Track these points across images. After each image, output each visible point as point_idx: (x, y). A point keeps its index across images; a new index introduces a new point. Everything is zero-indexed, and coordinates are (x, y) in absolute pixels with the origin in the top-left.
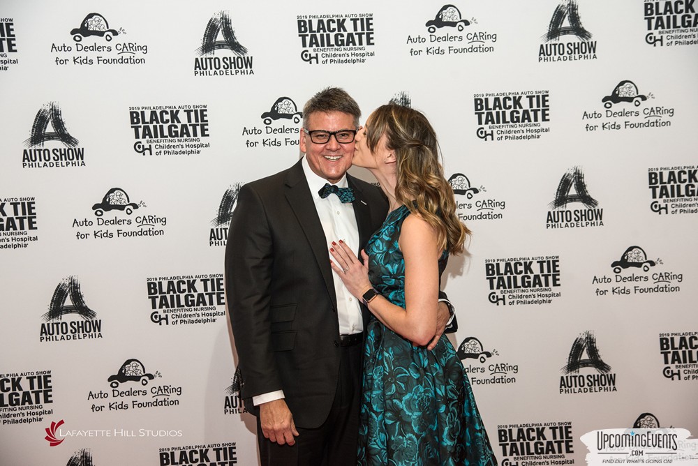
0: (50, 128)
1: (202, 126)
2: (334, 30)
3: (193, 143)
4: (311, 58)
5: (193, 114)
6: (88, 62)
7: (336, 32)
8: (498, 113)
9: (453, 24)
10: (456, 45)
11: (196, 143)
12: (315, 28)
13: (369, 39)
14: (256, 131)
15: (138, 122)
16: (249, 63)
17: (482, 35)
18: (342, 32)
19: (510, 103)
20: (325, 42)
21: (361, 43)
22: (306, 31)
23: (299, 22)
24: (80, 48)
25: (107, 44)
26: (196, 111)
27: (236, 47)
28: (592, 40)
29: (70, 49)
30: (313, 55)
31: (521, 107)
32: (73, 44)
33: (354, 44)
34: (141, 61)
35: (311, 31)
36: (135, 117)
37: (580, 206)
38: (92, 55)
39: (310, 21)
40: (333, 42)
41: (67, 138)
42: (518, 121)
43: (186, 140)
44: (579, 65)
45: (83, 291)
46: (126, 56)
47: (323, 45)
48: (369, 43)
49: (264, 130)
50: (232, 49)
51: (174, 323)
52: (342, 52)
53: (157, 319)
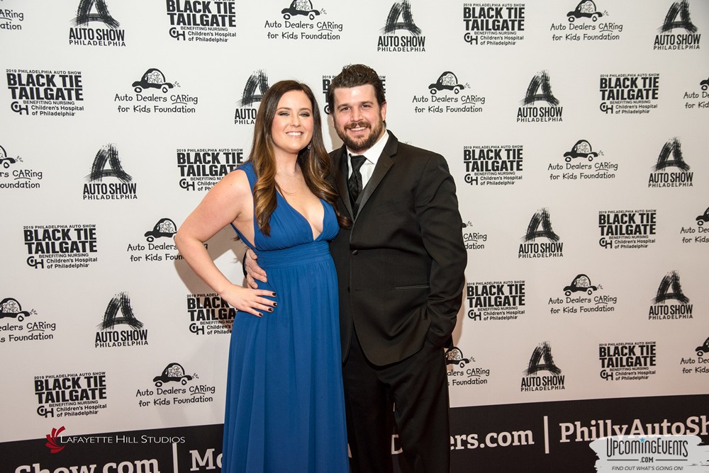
1: (77, 91)
2: (200, 11)
3: (68, 106)
4: (178, 35)
5: (68, 79)
7: (202, 13)
9: (305, 13)
11: (71, 106)
13: (231, 21)
14: (127, 98)
15: (15, 84)
16: (121, 35)
17: (330, 25)
18: (207, 13)
20: (192, 21)
21: (224, 25)
22: (174, 10)
26: (71, 77)
27: (109, 20)
30: (181, 32)
33: (218, 25)
34: (18, 27)
35: (179, 10)
36: (12, 78)
40: (198, 21)
43: (61, 103)
47: (189, 24)
48: (231, 25)
49: (135, 98)
50: (105, 22)
51: (48, 267)
52: (206, 32)
53: (32, 263)
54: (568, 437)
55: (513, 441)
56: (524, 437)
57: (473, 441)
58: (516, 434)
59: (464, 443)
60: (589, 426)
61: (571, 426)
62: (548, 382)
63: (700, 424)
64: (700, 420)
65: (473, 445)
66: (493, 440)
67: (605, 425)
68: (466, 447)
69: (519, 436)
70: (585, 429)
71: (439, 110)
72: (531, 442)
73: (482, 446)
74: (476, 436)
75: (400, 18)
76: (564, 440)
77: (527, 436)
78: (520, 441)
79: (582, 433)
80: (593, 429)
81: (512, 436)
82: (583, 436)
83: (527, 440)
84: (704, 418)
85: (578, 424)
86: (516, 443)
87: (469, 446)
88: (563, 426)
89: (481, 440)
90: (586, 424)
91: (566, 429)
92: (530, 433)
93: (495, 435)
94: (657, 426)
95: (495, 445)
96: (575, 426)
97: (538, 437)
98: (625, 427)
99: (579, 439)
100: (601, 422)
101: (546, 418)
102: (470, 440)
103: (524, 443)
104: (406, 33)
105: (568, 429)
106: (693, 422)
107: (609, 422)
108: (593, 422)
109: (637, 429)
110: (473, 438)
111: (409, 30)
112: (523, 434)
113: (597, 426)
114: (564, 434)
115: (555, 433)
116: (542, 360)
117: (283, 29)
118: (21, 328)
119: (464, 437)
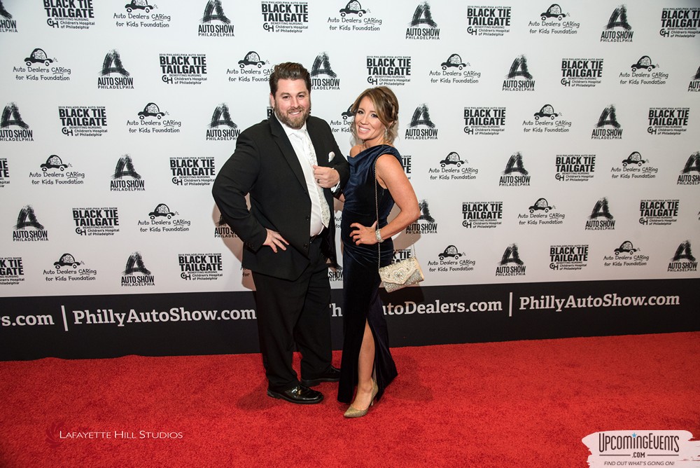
0: (113, 65)
1: (203, 67)
2: (284, 11)
3: (197, 77)
4: (269, 28)
5: (197, 60)
6: (135, 25)
7: (285, 13)
8: (380, 68)
9: (356, 12)
10: (358, 25)
11: (199, 77)
12: (272, 9)
13: (305, 18)
14: (235, 72)
15: (165, 63)
16: (231, 29)
17: (373, 20)
18: (289, 13)
19: (388, 63)
20: (278, 18)
21: (300, 21)
22: (266, 11)
23: (263, 5)
24: (130, 16)
25: (147, 14)
26: (199, 58)
27: (224, 19)
28: (437, 28)
29: (124, 17)
30: (271, 26)
31: (394, 66)
32: (126, 14)
33: (296, 21)
34: (167, 25)
35: (270, 11)
36: (163, 60)
37: (425, 127)
38: (138, 21)
39: (269, 5)
40: (283, 19)
41: (123, 72)
42: (392, 74)
43: (193, 75)
44: (429, 43)
45: (133, 163)
46: (158, 22)
47: (277, 20)
48: (305, 21)
49: (240, 72)
50: (222, 20)
51: (185, 184)
52: (288, 26)
53: (175, 182)
54: (525, 306)
55: (488, 308)
56: (496, 306)
57: (461, 307)
58: (490, 303)
59: (456, 308)
60: (539, 299)
61: (527, 299)
62: (515, 270)
63: (612, 299)
64: (613, 296)
65: (461, 310)
66: (475, 307)
67: (550, 299)
68: (456, 311)
69: (493, 305)
70: (537, 302)
71: (448, 81)
72: (500, 309)
73: (467, 310)
74: (464, 304)
75: (422, 16)
76: (522, 308)
77: (497, 305)
78: (493, 308)
79: (535, 303)
80: (542, 301)
81: (488, 305)
82: (535, 306)
83: (497, 307)
84: (615, 295)
85: (532, 298)
86: (490, 309)
87: (459, 311)
88: (522, 299)
89: (467, 306)
90: (537, 298)
91: (524, 301)
92: (500, 303)
93: (476, 304)
94: (584, 300)
95: (476, 310)
96: (530, 299)
97: (505, 306)
98: (563, 300)
99: (532, 308)
100: (548, 297)
101: (511, 294)
102: (459, 306)
103: (495, 309)
104: (426, 26)
105: (525, 301)
106: (608, 297)
107: (553, 297)
108: (543, 297)
109: (571, 301)
110: (461, 305)
111: (429, 24)
112: (495, 303)
113: (545, 299)
114: (523, 304)
115: (517, 303)
116: (511, 255)
117: (340, 23)
118: (170, 223)
119: (456, 305)
